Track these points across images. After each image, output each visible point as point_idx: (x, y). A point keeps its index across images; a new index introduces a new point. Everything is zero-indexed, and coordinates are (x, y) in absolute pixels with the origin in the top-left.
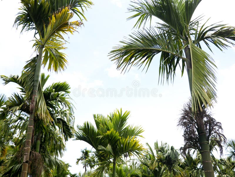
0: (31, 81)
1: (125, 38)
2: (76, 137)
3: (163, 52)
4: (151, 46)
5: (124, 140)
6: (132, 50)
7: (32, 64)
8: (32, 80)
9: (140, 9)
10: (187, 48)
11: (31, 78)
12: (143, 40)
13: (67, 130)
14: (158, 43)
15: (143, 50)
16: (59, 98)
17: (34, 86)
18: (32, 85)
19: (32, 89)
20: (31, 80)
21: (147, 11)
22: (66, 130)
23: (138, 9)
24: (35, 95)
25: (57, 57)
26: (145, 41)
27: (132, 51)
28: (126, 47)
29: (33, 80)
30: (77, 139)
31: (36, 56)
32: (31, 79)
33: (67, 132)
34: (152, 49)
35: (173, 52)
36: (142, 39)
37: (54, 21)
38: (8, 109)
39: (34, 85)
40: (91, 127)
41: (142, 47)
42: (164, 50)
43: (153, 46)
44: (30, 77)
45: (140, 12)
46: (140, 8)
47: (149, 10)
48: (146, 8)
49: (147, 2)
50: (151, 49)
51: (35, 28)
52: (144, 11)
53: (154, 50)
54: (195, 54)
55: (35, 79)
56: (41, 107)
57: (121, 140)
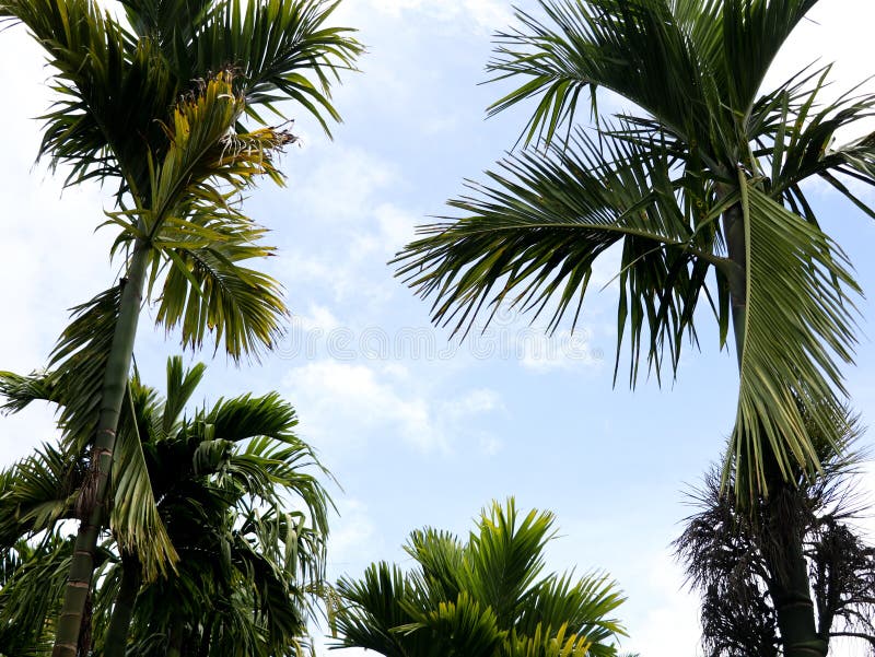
0: (89, 390)
1: (470, 184)
2: (344, 637)
3: (629, 237)
4: (575, 215)
5: (523, 644)
6: (495, 236)
7: (101, 317)
8: (98, 385)
9: (539, 61)
10: (734, 212)
11: (90, 379)
12: (544, 188)
13: (275, 600)
14: (607, 199)
15: (546, 232)
16: (229, 462)
17: (101, 412)
18: (94, 408)
19: (92, 426)
20: (90, 385)
21: (572, 66)
22: (271, 602)
23: (531, 60)
24: (105, 450)
25: (230, 287)
26: (554, 193)
27: (496, 239)
28: (474, 224)
29: (102, 386)
30: (348, 644)
31: (118, 283)
32: (93, 382)
33: (278, 611)
34: (585, 229)
35: (671, 237)
36: (539, 186)
37: (186, 136)
38: (17, 515)
39: (105, 405)
40: (399, 588)
41: (541, 220)
42: (632, 230)
43: (587, 212)
44: (88, 372)
45: (543, 76)
46: (541, 56)
47: (578, 63)
48: (563, 56)
49: (566, 29)
50: (577, 228)
51: (116, 169)
52: (556, 67)
53: (592, 230)
54: (764, 237)
55: (110, 381)
56: (127, 498)
57: (506, 645)
